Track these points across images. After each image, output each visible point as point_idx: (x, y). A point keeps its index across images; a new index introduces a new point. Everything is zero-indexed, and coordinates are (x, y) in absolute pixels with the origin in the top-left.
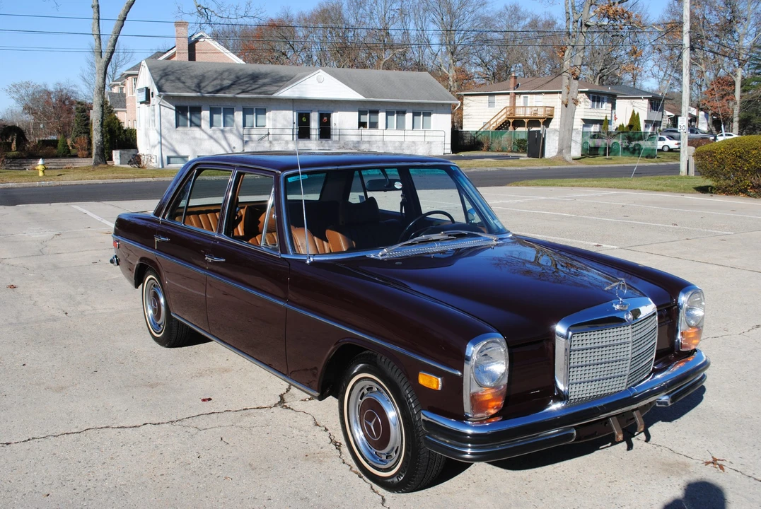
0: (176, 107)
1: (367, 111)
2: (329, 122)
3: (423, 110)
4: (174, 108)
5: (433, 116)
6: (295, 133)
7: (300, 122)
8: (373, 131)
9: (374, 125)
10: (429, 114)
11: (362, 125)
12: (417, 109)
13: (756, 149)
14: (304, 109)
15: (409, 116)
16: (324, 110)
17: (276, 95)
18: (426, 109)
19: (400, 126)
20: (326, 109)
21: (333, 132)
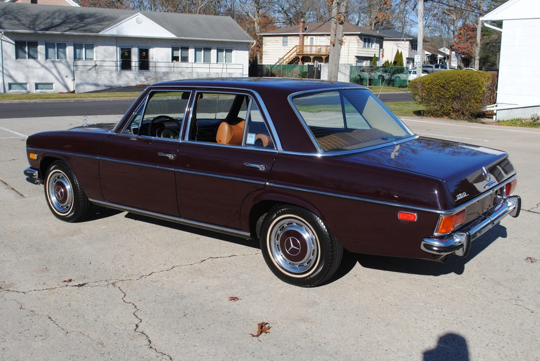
0: (16, 42)
1: (179, 47)
2: (147, 56)
3: (225, 48)
4: (14, 43)
5: (234, 52)
6: (119, 65)
7: (123, 56)
8: (184, 64)
9: (185, 59)
10: (230, 51)
11: (175, 58)
12: (221, 46)
13: (455, 80)
14: (126, 45)
15: (214, 52)
16: (144, 46)
17: (101, 33)
18: (228, 47)
19: (207, 60)
20: (145, 45)
21: (151, 64)
